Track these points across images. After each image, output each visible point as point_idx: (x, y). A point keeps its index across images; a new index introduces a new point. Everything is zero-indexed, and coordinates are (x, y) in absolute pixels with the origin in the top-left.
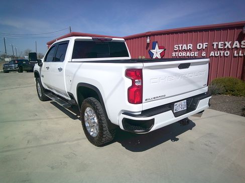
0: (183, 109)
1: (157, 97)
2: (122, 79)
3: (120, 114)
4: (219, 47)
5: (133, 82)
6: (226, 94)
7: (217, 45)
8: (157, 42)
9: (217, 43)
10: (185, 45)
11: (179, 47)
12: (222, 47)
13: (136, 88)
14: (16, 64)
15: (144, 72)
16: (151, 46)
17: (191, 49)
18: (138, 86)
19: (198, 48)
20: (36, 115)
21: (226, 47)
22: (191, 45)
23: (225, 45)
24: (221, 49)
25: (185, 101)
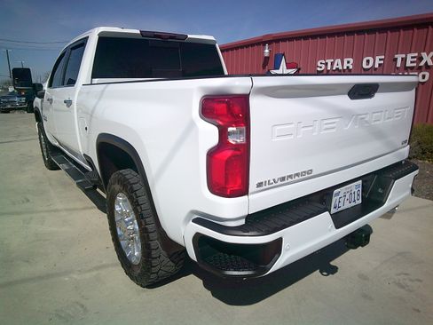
0: (353, 204)
1: (290, 176)
2: (192, 124)
3: (186, 221)
4: (408, 64)
5: (223, 134)
6: (424, 159)
7: (404, 60)
8: (283, 55)
9: (404, 56)
10: (338, 61)
11: (326, 64)
12: (415, 65)
13: (229, 153)
14: (23, 96)
15: (255, 103)
16: (271, 62)
17: (351, 67)
18: (237, 147)
19: (365, 66)
20: (28, 201)
21: (422, 64)
22: (351, 60)
23: (421, 59)
24: (412, 68)
25: (360, 182)
